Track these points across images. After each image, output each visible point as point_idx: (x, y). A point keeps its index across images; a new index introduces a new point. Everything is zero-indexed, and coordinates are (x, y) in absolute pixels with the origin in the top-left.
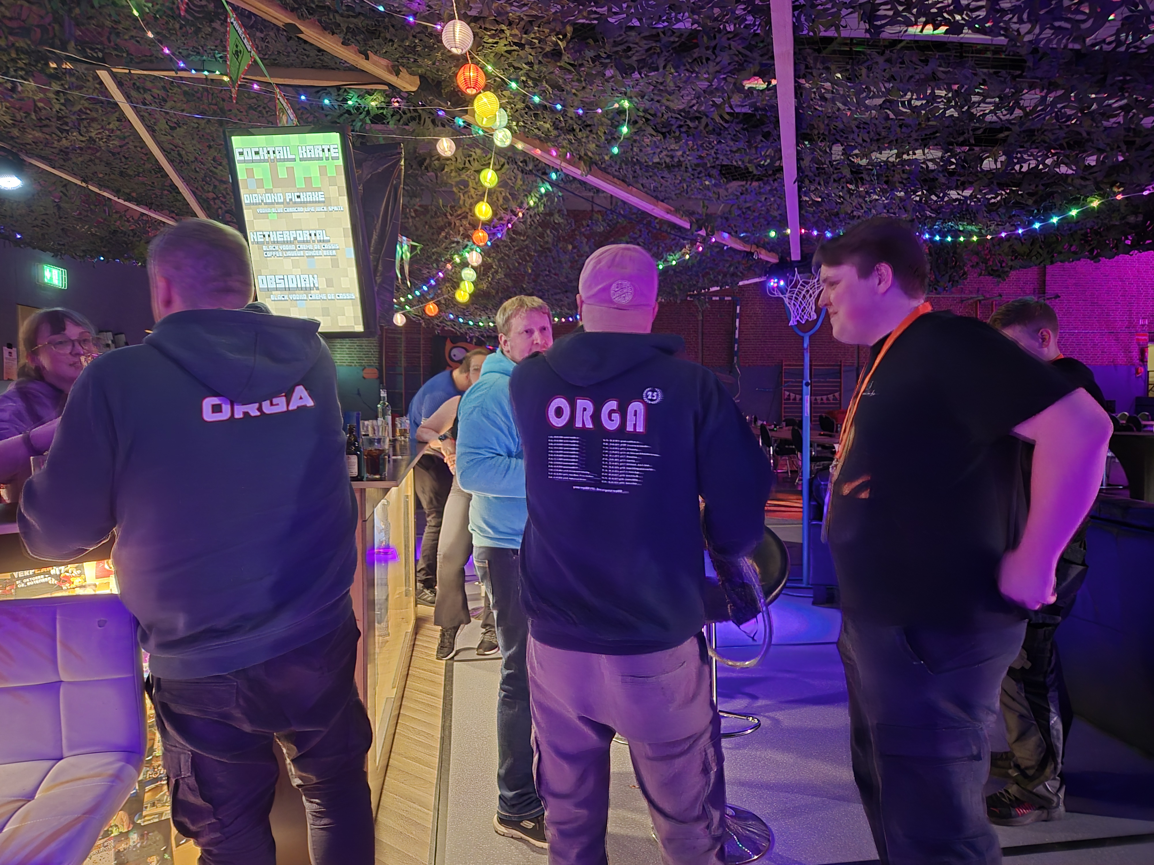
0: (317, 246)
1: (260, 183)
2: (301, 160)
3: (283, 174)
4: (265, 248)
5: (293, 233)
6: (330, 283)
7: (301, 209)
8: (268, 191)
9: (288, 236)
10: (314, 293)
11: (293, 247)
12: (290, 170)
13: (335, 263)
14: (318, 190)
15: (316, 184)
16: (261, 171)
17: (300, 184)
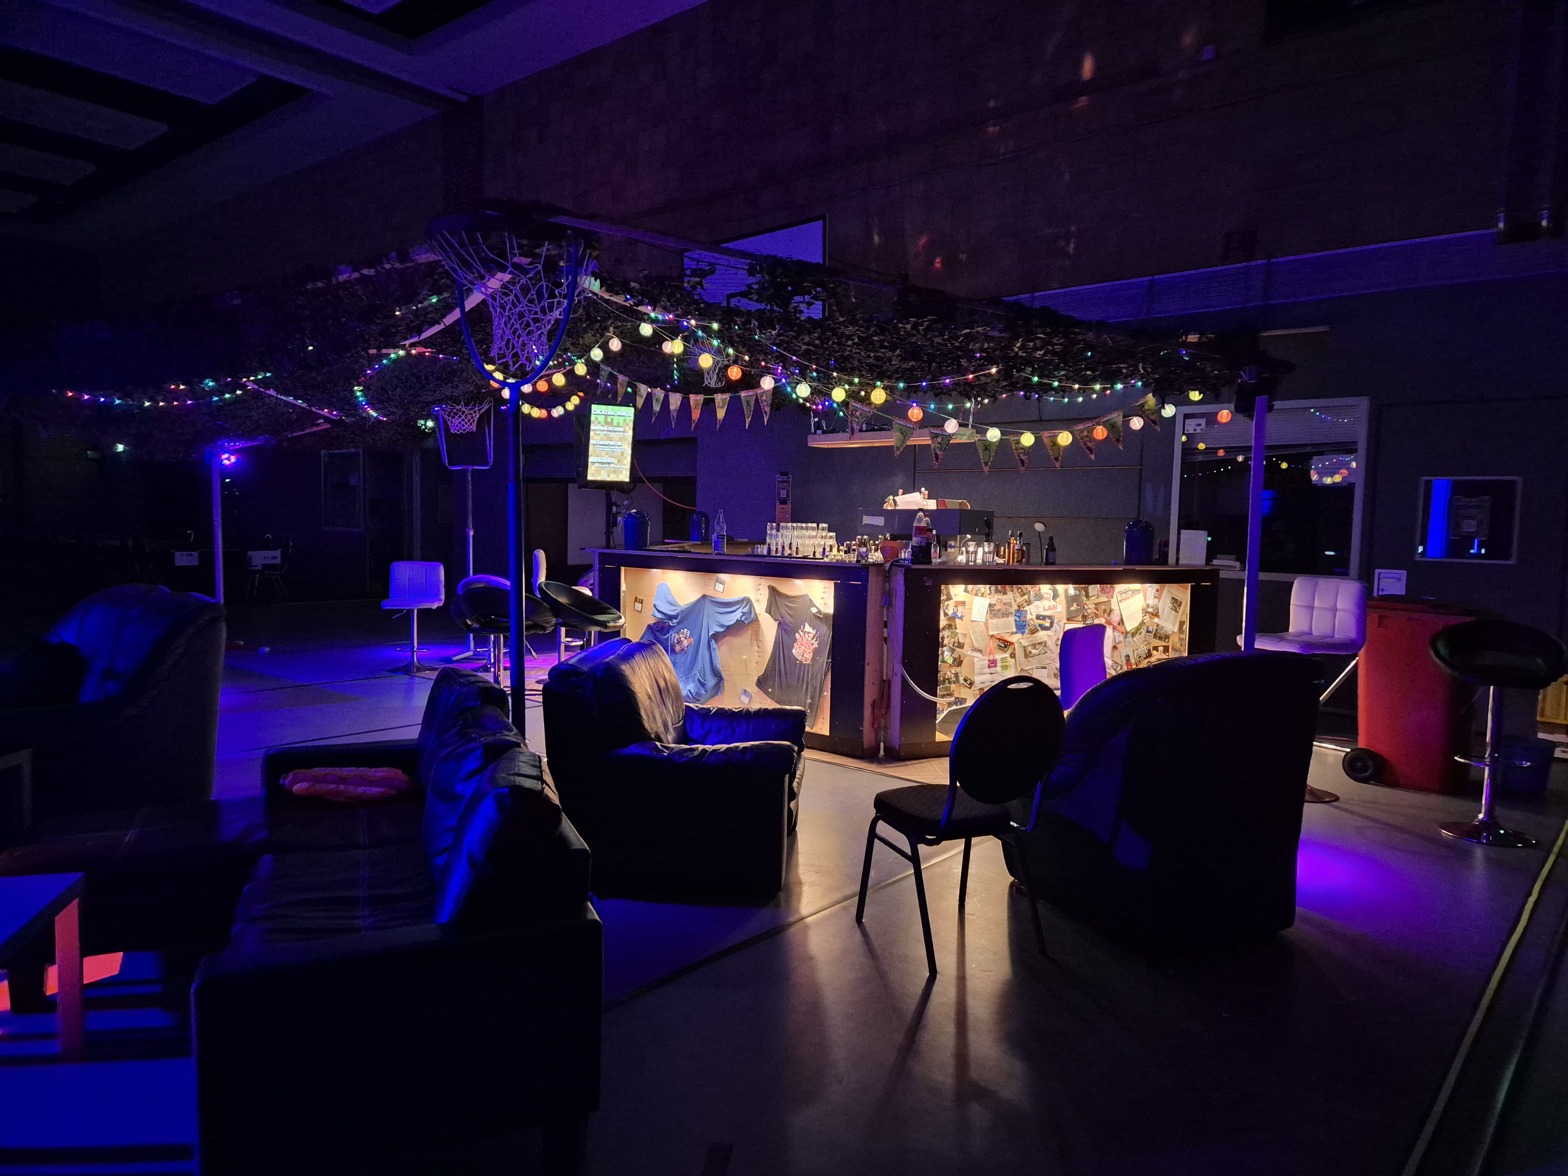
0: (617, 447)
1: (599, 423)
2: (618, 416)
3: (609, 419)
4: (596, 446)
5: (608, 442)
6: (619, 461)
7: (613, 433)
8: (602, 426)
9: (606, 443)
10: (612, 465)
11: (607, 447)
12: (612, 419)
13: (622, 454)
14: (621, 427)
15: (621, 425)
16: (601, 419)
17: (615, 424)
